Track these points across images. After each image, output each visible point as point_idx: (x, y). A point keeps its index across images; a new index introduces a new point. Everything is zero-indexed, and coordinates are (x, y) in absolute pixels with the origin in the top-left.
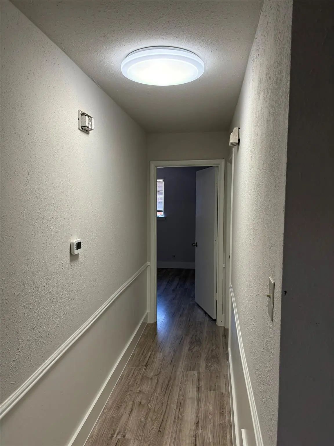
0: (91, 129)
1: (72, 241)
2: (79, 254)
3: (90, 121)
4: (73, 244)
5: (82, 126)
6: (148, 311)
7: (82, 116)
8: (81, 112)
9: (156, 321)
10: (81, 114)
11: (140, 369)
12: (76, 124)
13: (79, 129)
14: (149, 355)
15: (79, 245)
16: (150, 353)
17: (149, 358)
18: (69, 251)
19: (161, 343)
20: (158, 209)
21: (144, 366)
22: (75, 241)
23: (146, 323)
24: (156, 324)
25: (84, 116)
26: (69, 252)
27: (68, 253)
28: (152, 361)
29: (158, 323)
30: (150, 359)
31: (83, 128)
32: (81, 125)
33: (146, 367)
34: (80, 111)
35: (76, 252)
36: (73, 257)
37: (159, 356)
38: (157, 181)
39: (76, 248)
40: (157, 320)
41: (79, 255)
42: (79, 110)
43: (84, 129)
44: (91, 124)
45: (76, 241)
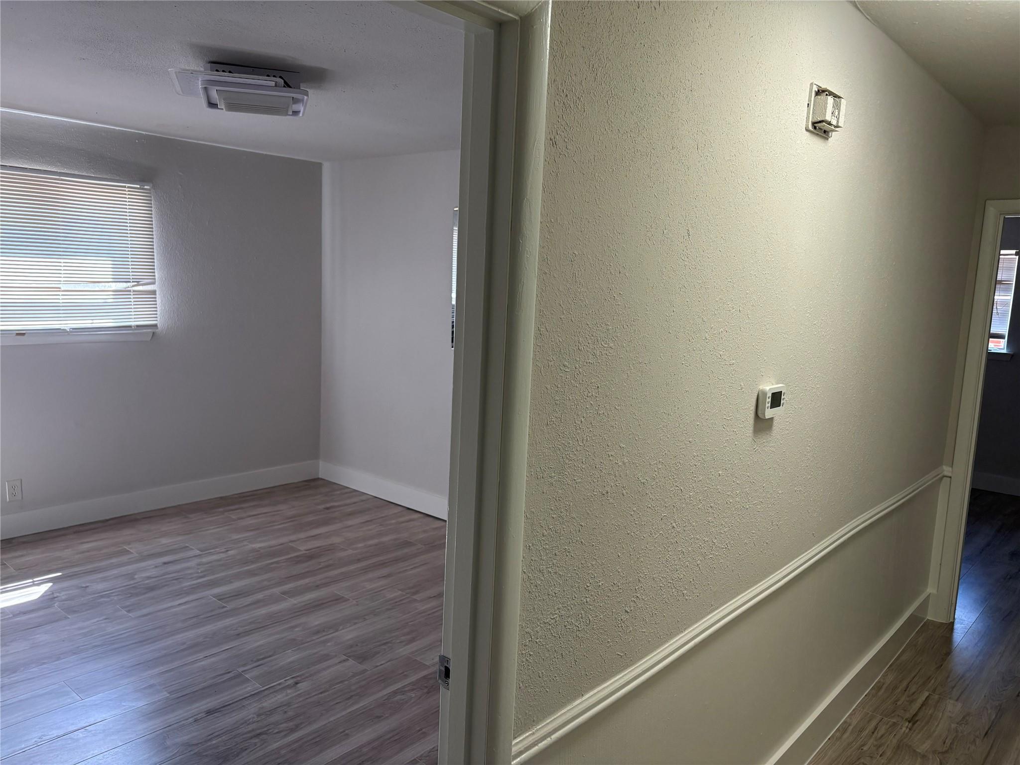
0: (837, 127)
1: (761, 387)
2: (775, 419)
3: (837, 106)
4: (765, 394)
5: (816, 120)
6: (931, 590)
7: (819, 97)
8: (815, 89)
9: (951, 620)
10: (815, 91)
11: (894, 724)
12: (801, 117)
13: (807, 130)
14: (924, 699)
15: (776, 399)
16: (926, 694)
17: (923, 705)
18: (753, 408)
19: (961, 678)
20: (994, 330)
21: (906, 719)
22: (769, 387)
23: (924, 619)
24: (950, 626)
25: (822, 97)
26: (754, 410)
27: (751, 412)
28: (931, 715)
29: (957, 626)
30: (924, 708)
31: (816, 125)
32: (813, 118)
33: (910, 724)
34: (815, 86)
35: (769, 413)
36: (762, 424)
37: (952, 708)
38: (1000, 255)
39: (769, 405)
40: (954, 618)
41: (775, 423)
42: (812, 84)
43: (820, 129)
44: (839, 114)
45: (770, 389)
